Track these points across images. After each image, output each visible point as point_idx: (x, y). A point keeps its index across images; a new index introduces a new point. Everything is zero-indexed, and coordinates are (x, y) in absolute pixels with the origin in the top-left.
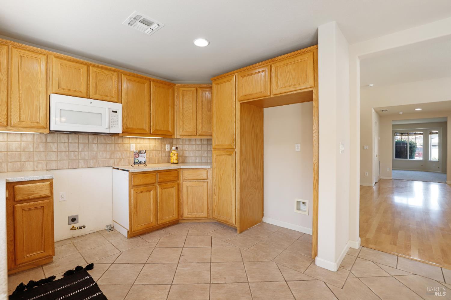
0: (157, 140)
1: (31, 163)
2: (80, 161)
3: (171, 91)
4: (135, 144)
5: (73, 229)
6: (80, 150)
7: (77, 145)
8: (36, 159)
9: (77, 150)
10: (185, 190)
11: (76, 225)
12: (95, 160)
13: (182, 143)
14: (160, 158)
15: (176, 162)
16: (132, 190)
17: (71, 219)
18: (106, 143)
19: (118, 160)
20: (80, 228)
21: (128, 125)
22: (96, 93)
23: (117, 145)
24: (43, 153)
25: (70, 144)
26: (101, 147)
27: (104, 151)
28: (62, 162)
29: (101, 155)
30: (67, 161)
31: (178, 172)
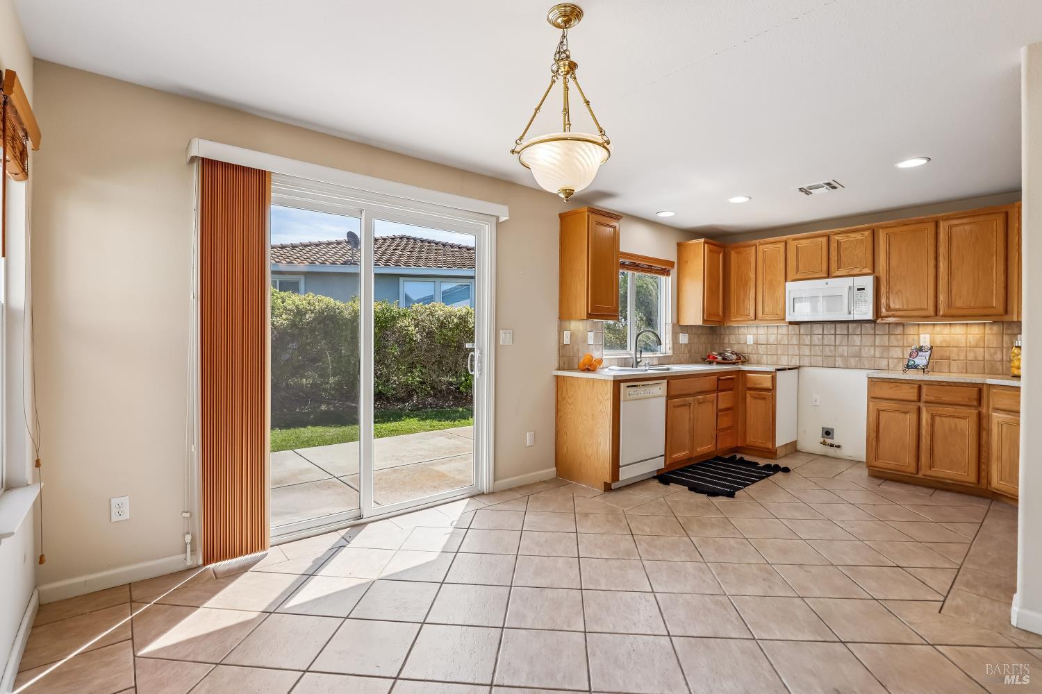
1: (786, 357)
2: (837, 359)
4: (930, 334)
5: (824, 443)
6: (837, 343)
7: (833, 336)
8: (790, 353)
9: (834, 344)
10: (995, 429)
11: (829, 441)
12: (857, 359)
14: (999, 364)
16: (871, 403)
17: (825, 431)
20: (832, 445)
21: (891, 304)
22: (839, 268)
23: (893, 337)
24: (796, 347)
25: (825, 336)
26: (868, 340)
27: (871, 346)
28: (816, 358)
29: (867, 352)
30: (821, 357)
31: (981, 391)
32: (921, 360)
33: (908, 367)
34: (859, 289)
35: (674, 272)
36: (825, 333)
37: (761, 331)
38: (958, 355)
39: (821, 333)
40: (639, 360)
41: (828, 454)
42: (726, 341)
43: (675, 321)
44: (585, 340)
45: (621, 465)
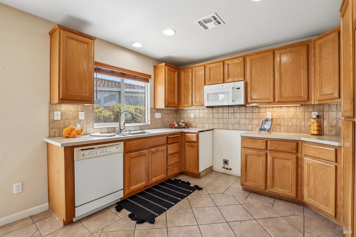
1: (207, 124)
2: (229, 125)
4: (271, 112)
5: (224, 167)
6: (229, 117)
7: (228, 114)
8: (209, 122)
9: (228, 118)
10: (306, 167)
11: (226, 166)
12: (238, 125)
14: (303, 127)
16: (243, 151)
17: (224, 161)
20: (227, 169)
21: (252, 96)
22: (228, 78)
23: (254, 114)
24: (212, 119)
25: (224, 114)
26: (243, 115)
27: (244, 118)
28: (220, 125)
29: (243, 121)
30: (223, 124)
31: (297, 144)
32: (267, 126)
33: (261, 130)
34: (237, 89)
35: (151, 81)
36: (224, 112)
37: (197, 111)
38: (284, 123)
39: (222, 112)
40: (122, 128)
41: (226, 173)
42: (182, 116)
43: (153, 107)
44: (77, 117)
45: (76, 206)
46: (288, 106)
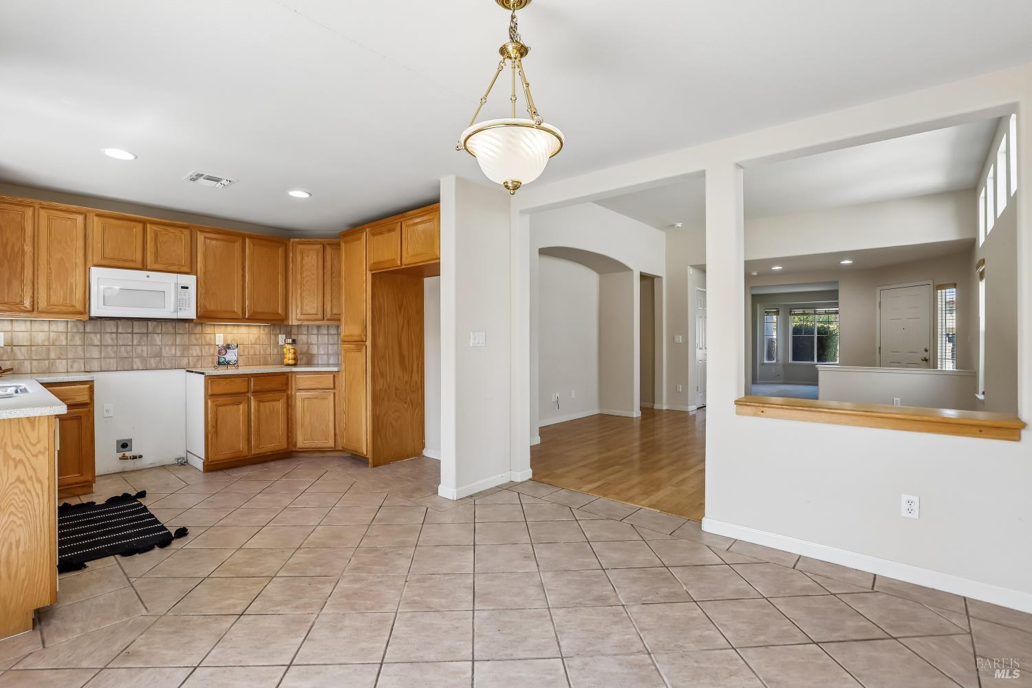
0: (262, 328)
2: (135, 360)
3: (281, 251)
4: (224, 334)
5: (124, 458)
6: (135, 343)
7: (130, 335)
8: (70, 356)
9: (130, 343)
10: (299, 404)
11: (128, 454)
12: (157, 359)
13: (305, 333)
14: (269, 356)
15: (291, 362)
16: (209, 401)
17: (121, 444)
18: (175, 334)
19: (196, 358)
20: (134, 457)
21: (207, 305)
22: (156, 261)
23: (193, 335)
24: (80, 348)
25: (119, 335)
26: (168, 339)
27: (172, 345)
28: (108, 360)
29: (167, 352)
30: (115, 360)
31: (288, 378)
32: (231, 356)
33: (219, 363)
34: (183, 287)
36: (119, 331)
39: (114, 331)
41: (125, 470)
46: (249, 325)
